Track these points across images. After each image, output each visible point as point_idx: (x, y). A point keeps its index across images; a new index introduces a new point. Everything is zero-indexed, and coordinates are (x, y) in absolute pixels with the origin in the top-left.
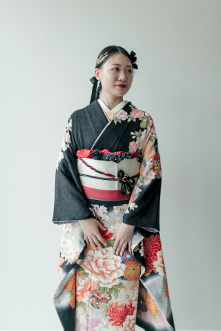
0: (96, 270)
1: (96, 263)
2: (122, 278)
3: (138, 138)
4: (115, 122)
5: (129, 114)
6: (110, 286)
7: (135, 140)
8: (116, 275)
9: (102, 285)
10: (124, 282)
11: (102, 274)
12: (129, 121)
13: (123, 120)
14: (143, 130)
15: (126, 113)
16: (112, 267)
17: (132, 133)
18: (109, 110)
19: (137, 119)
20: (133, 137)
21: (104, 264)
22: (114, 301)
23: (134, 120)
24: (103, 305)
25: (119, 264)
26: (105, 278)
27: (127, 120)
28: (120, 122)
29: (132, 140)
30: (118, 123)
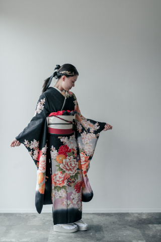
0: (68, 168)
1: (67, 165)
2: (78, 169)
6: (74, 175)
8: (75, 169)
9: (71, 175)
10: (79, 171)
11: (70, 169)
16: (73, 165)
21: (71, 164)
22: (77, 181)
24: (72, 184)
25: (76, 163)
26: (72, 171)
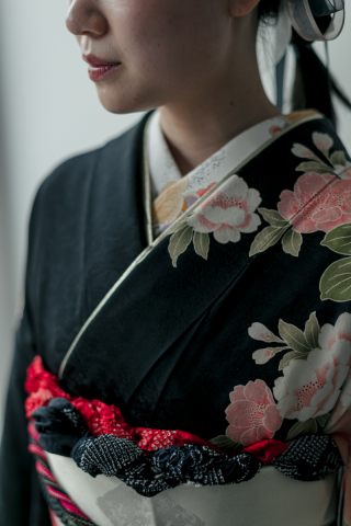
3: (288, 366)
4: (175, 253)
5: (270, 201)
7: (270, 373)
12: (259, 246)
13: (223, 238)
14: (329, 314)
15: (254, 198)
17: (257, 331)
18: (173, 172)
19: (313, 240)
20: (261, 357)
23: (293, 248)
27: (247, 239)
28: (202, 250)
29: (252, 372)
30: (189, 256)
